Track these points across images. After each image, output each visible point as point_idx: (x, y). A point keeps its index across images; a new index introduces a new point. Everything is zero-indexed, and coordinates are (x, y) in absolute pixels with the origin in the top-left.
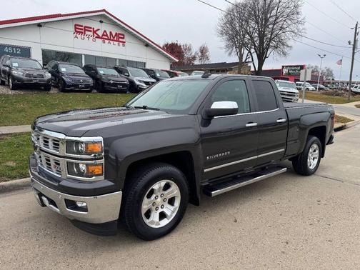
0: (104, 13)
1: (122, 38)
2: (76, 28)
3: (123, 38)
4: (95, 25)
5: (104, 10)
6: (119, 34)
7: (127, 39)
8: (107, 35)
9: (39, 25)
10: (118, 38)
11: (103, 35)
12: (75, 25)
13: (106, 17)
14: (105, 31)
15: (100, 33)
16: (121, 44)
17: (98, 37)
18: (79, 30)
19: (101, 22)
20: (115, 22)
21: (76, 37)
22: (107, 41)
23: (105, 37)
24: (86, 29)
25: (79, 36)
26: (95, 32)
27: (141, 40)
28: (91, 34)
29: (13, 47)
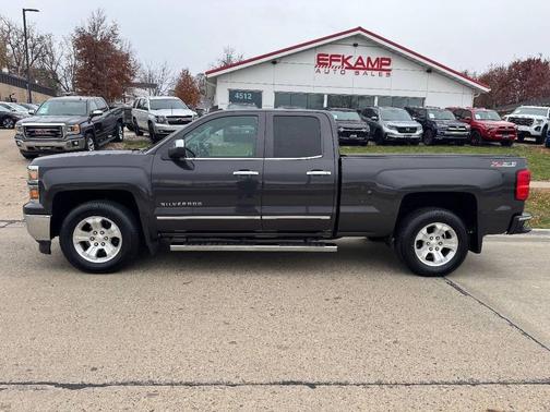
0: (359, 32)
1: (385, 64)
2: (319, 59)
3: (389, 64)
4: (346, 51)
5: (360, 28)
6: (382, 59)
7: (395, 65)
8: (363, 64)
9: (274, 62)
10: (381, 66)
11: (357, 63)
12: (319, 55)
13: (363, 38)
14: (360, 58)
15: (352, 62)
16: (384, 73)
17: (350, 67)
18: (323, 61)
19: (355, 45)
20: (376, 43)
21: (318, 71)
22: (361, 72)
23: (360, 66)
24: (334, 58)
25: (322, 70)
26: (345, 61)
27: (418, 63)
28: (340, 64)
29: (244, 92)
